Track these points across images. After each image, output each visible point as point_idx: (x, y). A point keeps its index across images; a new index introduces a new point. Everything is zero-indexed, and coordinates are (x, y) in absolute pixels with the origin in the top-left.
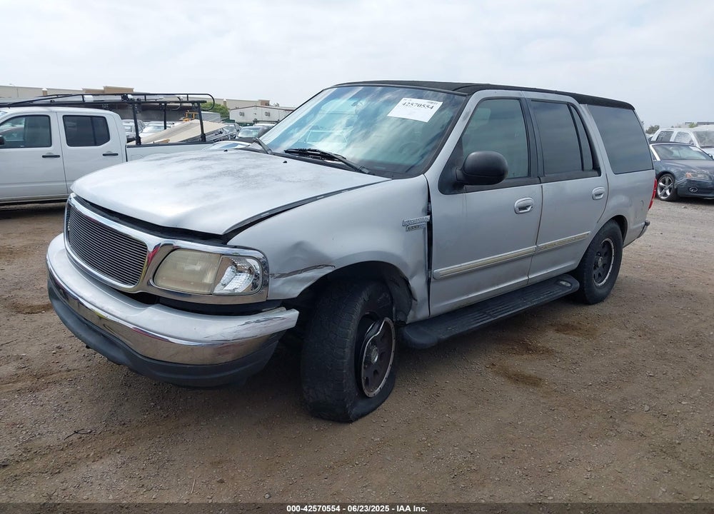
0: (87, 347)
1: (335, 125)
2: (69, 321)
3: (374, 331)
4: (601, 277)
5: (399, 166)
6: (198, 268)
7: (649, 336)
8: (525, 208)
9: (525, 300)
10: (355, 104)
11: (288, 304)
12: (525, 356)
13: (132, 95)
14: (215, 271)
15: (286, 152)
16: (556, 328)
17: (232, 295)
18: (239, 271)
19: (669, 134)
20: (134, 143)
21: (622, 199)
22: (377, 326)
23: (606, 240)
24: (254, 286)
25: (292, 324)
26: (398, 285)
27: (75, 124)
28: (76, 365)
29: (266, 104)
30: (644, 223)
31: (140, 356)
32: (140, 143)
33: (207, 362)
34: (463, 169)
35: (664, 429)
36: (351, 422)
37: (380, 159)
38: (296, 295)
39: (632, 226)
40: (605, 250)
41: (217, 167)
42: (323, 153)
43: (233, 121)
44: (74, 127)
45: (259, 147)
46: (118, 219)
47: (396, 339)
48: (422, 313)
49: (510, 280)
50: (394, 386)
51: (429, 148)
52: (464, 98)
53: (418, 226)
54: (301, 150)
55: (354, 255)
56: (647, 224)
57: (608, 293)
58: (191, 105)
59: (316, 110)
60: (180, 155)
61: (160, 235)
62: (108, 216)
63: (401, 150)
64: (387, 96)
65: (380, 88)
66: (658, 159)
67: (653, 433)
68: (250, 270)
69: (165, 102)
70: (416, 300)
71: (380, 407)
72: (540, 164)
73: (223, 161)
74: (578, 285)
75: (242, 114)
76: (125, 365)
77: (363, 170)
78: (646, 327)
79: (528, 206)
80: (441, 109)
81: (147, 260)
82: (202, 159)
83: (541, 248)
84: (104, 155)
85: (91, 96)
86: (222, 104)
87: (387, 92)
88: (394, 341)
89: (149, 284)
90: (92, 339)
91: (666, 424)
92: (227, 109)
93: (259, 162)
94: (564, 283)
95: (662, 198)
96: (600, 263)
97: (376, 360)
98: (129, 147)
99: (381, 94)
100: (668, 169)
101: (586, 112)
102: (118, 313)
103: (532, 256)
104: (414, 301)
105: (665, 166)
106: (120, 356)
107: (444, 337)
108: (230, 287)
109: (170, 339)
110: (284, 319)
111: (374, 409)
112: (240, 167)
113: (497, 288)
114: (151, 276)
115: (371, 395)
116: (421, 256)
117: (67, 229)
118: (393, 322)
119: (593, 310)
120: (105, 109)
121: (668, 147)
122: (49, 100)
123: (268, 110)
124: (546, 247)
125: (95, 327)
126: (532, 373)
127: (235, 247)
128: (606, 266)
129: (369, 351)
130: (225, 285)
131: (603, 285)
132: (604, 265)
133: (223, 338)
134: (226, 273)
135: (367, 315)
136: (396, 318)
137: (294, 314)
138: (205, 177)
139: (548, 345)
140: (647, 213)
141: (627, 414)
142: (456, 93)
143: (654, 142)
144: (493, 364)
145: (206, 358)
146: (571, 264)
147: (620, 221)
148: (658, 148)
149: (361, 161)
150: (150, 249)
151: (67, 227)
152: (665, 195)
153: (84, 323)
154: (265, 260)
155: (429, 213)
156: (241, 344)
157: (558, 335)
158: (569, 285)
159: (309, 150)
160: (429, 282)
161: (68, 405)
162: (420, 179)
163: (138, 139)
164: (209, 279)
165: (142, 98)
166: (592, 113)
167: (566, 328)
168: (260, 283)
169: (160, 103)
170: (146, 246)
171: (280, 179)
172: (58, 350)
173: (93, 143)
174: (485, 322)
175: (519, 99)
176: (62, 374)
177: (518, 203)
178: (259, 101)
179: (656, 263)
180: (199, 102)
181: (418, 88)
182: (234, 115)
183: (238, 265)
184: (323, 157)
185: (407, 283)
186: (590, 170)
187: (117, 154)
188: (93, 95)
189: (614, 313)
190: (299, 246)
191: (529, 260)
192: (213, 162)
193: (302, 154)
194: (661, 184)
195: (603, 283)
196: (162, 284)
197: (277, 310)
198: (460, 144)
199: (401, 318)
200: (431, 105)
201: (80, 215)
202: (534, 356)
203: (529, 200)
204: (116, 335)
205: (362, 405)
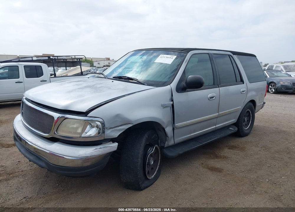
0: (30, 161)
1: (134, 66)
2: (22, 150)
3: (151, 151)
4: (247, 125)
5: (160, 82)
6: (75, 126)
7: (267, 150)
8: (212, 98)
9: (214, 136)
10: (141, 58)
11: (113, 140)
12: (216, 160)
13: (52, 56)
14: (82, 127)
15: (113, 77)
16: (228, 147)
17: (90, 137)
18: (92, 127)
19: (272, 66)
20: (53, 76)
21: (254, 93)
22: (152, 149)
23: (248, 110)
24: (99, 133)
25: (115, 149)
26: (161, 131)
27: (29, 69)
28: (26, 169)
29: (109, 59)
30: (263, 103)
31: (51, 164)
32: (56, 76)
33: (80, 166)
34: (186, 83)
35: (275, 189)
36: (142, 190)
37: (152, 80)
38: (117, 136)
39: (258, 104)
40: (248, 114)
41: (85, 84)
42: (128, 77)
43: (95, 66)
44: (29, 70)
45: (102, 76)
46: (42, 107)
47: (161, 154)
48: (171, 143)
49: (208, 128)
50: (160, 174)
51: (172, 74)
52: (185, 54)
53: (168, 106)
54: (119, 77)
55: (140, 119)
56: (264, 103)
57: (250, 132)
58: (76, 60)
59: (126, 61)
60: (70, 80)
61: (60, 113)
62: (38, 106)
63: (161, 76)
64: (155, 54)
65: (152, 51)
66: (269, 77)
67: (271, 191)
68: (97, 127)
69: (66, 59)
70: (168, 137)
71: (154, 183)
72: (218, 80)
73: (87, 82)
74: (237, 129)
75: (99, 64)
76: (46, 168)
77: (145, 84)
78: (266, 146)
79: (214, 97)
80: (176, 59)
81: (54, 123)
82: (78, 81)
83: (220, 114)
84: (41, 81)
85: (36, 58)
86: (91, 60)
87: (155, 53)
88: (160, 155)
89: (55, 133)
90: (32, 158)
91: (276, 187)
92: (92, 62)
93: (101, 82)
94: (231, 128)
95: (271, 92)
96: (246, 119)
97: (152, 163)
98: (51, 78)
99: (153, 53)
100: (273, 81)
101: (236, 58)
102: (42, 146)
103: (217, 117)
104: (167, 137)
105: (272, 80)
106: (43, 164)
107: (181, 153)
108: (88, 134)
109: (65, 157)
110: (111, 147)
111: (151, 185)
112: (94, 84)
113: (203, 131)
114: (56, 130)
115: (150, 178)
116: (170, 118)
117: (22, 112)
118: (159, 147)
119: (244, 139)
120: (41, 63)
121: (272, 72)
122: (18, 60)
123: (109, 62)
124: (222, 114)
125: (32, 152)
126: (219, 167)
127: (91, 117)
128: (248, 121)
129: (149, 159)
130: (86, 133)
131: (247, 129)
132: (247, 121)
133: (86, 156)
134: (87, 128)
135: (148, 144)
136: (160, 145)
137: (116, 145)
138: (79, 89)
139: (226, 155)
140: (264, 98)
141: (259, 183)
142: (182, 52)
143: (266, 70)
144: (202, 164)
145: (79, 164)
146: (234, 120)
147: (253, 102)
148: (268, 73)
149: (144, 80)
150: (56, 119)
151: (22, 111)
152: (272, 91)
153: (28, 151)
154: (103, 122)
155: (172, 101)
156: (93, 158)
157: (229, 150)
158: (233, 129)
159: (123, 77)
160: (173, 129)
161: (21, 186)
162: (168, 87)
163: (55, 74)
164: (79, 131)
165: (56, 58)
166: (239, 58)
167: (232, 147)
168: (101, 131)
169: (64, 59)
170: (54, 118)
171: (110, 88)
172: (18, 162)
173: (36, 76)
174: (198, 146)
175: (208, 54)
176: (20, 173)
177: (210, 96)
178: (106, 58)
179: (270, 119)
180: (79, 59)
181: (167, 51)
182: (95, 64)
183: (92, 124)
184: (128, 79)
185: (164, 130)
186: (239, 82)
187: (46, 81)
188: (37, 57)
189: (253, 140)
190: (118, 116)
191: (216, 119)
192: (82, 82)
193: (120, 78)
194: (270, 87)
195: (248, 128)
196: (60, 133)
197: (109, 143)
198: (184, 72)
199: (162, 145)
200: (172, 57)
201: (27, 106)
202: (220, 160)
203: (214, 94)
204: (42, 156)
205: (146, 183)
